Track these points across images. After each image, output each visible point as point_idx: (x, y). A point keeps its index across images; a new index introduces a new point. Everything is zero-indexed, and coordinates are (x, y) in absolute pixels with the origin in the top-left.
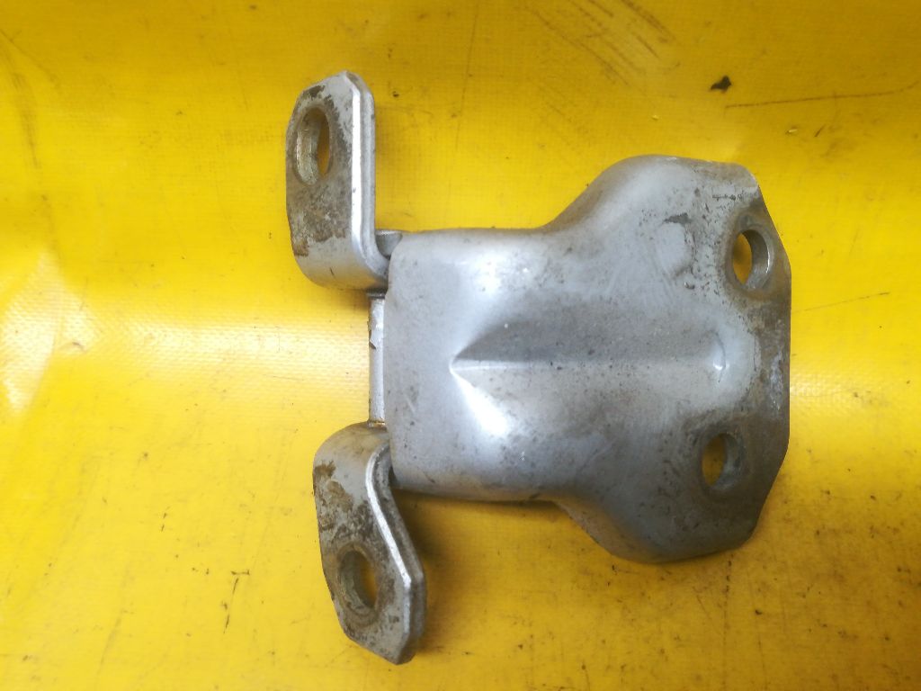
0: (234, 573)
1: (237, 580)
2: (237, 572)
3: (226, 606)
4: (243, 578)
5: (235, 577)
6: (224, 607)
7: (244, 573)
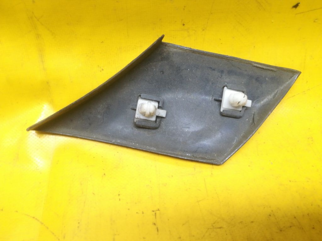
0: (153, 211)
1: (155, 214)
2: (154, 210)
3: (155, 224)
4: (158, 212)
5: (154, 212)
6: (154, 225)
7: (157, 210)
